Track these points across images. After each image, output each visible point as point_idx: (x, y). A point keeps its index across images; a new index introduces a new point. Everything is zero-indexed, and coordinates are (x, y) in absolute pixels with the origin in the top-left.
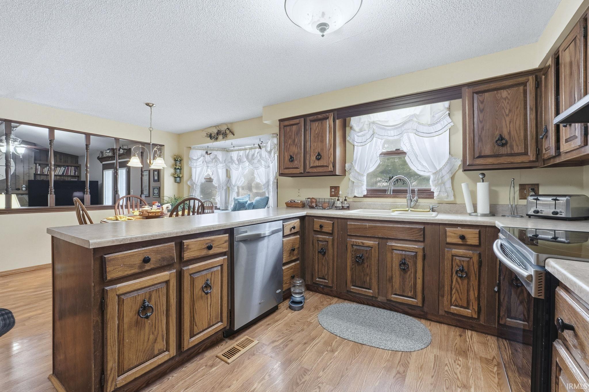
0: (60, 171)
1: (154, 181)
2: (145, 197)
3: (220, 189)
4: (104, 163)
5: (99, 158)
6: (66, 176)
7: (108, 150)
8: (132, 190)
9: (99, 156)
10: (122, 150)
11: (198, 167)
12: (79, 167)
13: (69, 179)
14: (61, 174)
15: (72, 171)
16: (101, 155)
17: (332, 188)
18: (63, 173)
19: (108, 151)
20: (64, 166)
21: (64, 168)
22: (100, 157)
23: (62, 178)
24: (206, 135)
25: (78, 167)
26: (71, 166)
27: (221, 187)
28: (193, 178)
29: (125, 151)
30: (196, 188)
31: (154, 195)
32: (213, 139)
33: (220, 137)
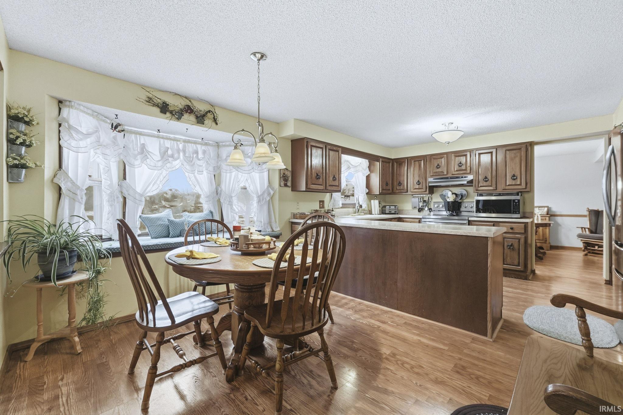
3: (114, 200)
11: (80, 150)
17: (320, 201)
24: (145, 98)
27: (115, 198)
32: (168, 114)
33: (186, 116)
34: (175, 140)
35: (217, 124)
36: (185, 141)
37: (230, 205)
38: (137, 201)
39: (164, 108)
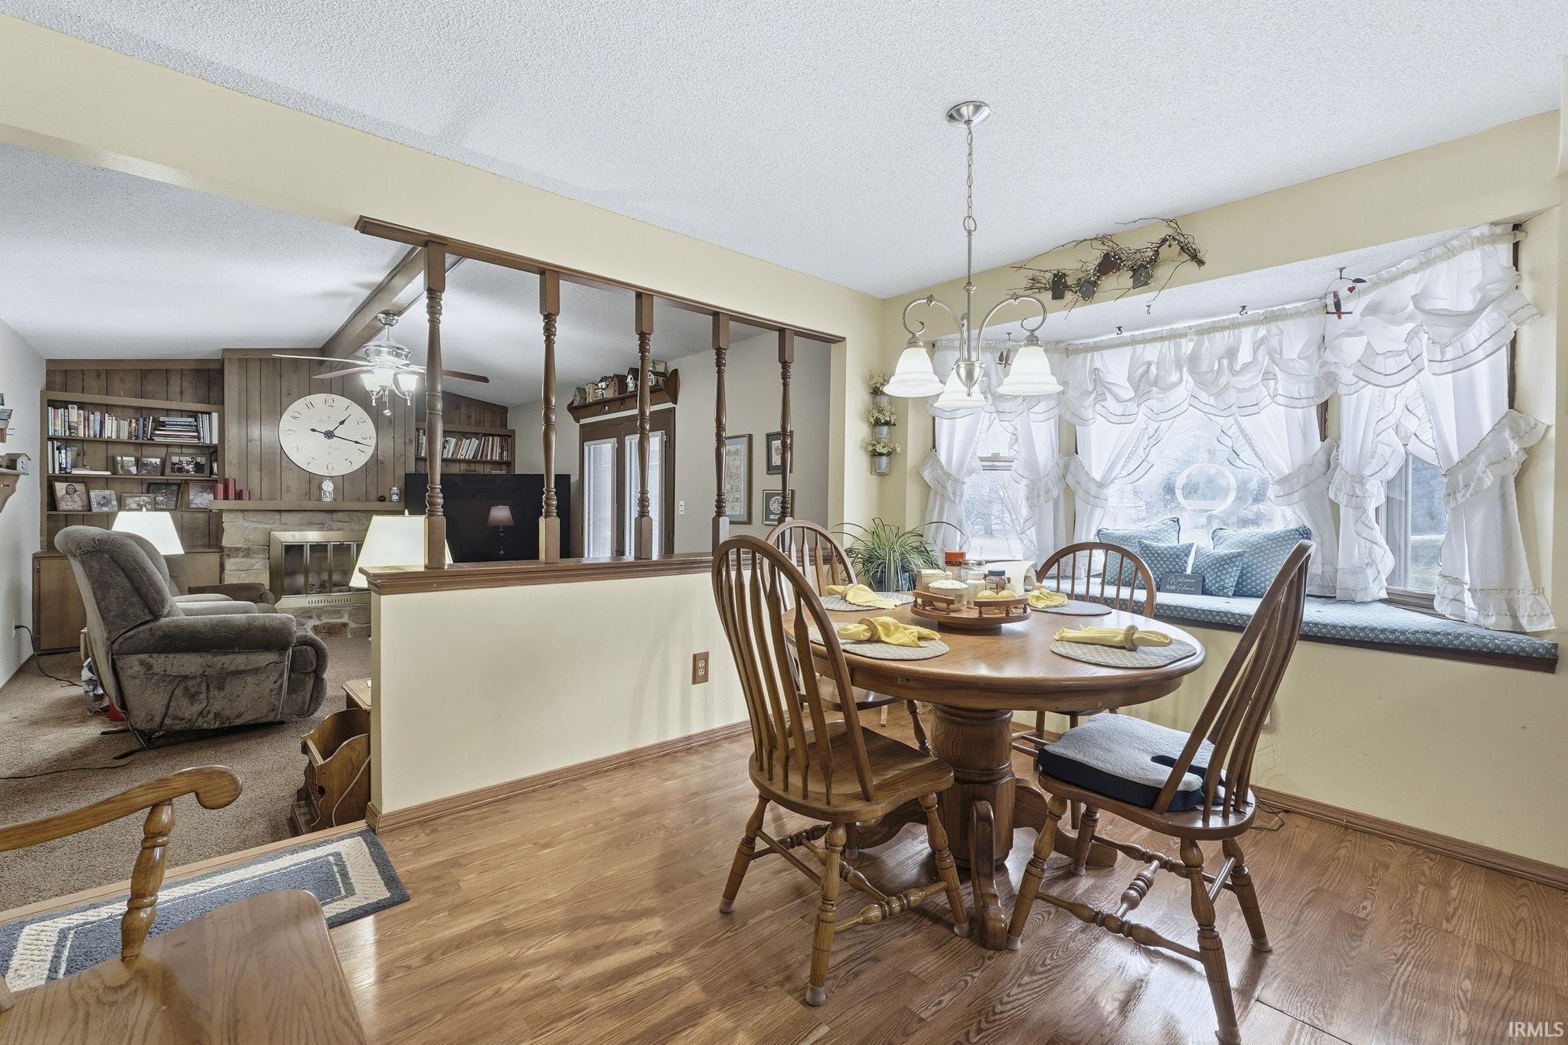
0: (468, 448)
1: (768, 469)
2: (731, 523)
3: (1039, 496)
4: (583, 421)
5: (572, 408)
6: (480, 462)
7: (601, 381)
8: (682, 503)
9: (572, 402)
10: (652, 376)
12: (509, 436)
13: (488, 470)
14: (471, 458)
15: (494, 451)
16: (578, 399)
18: (475, 456)
19: (603, 384)
20: (476, 435)
21: (477, 442)
22: (576, 404)
23: (472, 467)
24: (1027, 283)
25: (508, 438)
26: (493, 435)
27: (1042, 492)
28: (943, 457)
29: (661, 379)
30: (954, 494)
31: (767, 519)
32: (1069, 296)
33: (1109, 282)
34: (1174, 336)
35: (1201, 263)
36: (1201, 331)
37: (1355, 508)
38: (1091, 499)
39: (1059, 286)
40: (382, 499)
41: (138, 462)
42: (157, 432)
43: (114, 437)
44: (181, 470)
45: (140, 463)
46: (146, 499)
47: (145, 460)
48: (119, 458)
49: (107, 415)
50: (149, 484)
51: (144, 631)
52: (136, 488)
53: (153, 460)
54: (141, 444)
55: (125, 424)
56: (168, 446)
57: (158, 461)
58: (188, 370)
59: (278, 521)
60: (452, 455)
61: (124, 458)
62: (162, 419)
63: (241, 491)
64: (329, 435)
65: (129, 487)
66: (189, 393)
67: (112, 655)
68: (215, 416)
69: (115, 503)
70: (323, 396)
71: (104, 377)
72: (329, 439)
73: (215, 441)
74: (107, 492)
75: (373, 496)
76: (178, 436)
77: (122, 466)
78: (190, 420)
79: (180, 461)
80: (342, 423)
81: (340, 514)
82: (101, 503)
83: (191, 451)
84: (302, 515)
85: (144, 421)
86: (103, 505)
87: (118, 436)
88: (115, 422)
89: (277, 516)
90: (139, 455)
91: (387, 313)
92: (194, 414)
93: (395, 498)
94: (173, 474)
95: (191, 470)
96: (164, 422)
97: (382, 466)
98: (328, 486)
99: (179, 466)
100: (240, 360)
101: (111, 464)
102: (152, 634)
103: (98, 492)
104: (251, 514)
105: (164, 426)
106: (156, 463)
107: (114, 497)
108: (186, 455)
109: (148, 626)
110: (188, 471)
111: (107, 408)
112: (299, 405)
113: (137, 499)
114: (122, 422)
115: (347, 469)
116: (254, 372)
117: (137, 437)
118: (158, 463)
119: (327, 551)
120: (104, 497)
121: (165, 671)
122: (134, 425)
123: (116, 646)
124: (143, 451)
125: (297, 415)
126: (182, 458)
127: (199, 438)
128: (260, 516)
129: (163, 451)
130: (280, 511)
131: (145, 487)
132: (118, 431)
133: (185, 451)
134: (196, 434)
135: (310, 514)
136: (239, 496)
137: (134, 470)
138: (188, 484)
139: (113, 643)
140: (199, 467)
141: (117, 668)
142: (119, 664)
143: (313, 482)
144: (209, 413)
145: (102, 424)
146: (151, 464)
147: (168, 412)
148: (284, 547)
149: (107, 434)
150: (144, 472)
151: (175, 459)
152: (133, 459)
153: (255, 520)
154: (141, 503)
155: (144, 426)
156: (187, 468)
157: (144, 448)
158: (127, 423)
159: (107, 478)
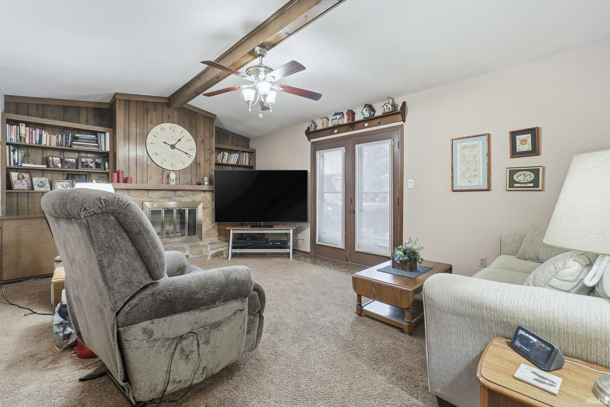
0: (234, 159)
1: (513, 154)
4: (312, 140)
5: (307, 133)
6: (240, 166)
12: (253, 153)
13: (243, 171)
14: (235, 164)
15: (246, 160)
18: (237, 163)
19: (338, 117)
20: (238, 152)
23: (236, 169)
31: (511, 187)
40: (199, 184)
41: (62, 161)
42: (74, 143)
43: (48, 144)
44: (87, 166)
45: (63, 161)
46: (67, 183)
47: (66, 160)
48: (51, 158)
49: (43, 131)
50: (68, 175)
51: (147, 298)
52: (61, 177)
53: (71, 160)
54: (64, 150)
55: (54, 137)
56: (79, 151)
57: (74, 160)
58: (91, 108)
59: (147, 196)
60: (227, 162)
61: (54, 158)
62: (77, 135)
63: (127, 178)
64: (173, 147)
65: (56, 175)
66: (91, 120)
67: (118, 327)
68: (108, 134)
69: (48, 185)
70: (170, 125)
71: (40, 108)
72: (172, 149)
73: (108, 149)
74: (43, 179)
75: (194, 182)
76: (87, 146)
77: (53, 163)
78: (93, 136)
79: (86, 161)
80: (179, 140)
81: (180, 192)
82: (40, 185)
83: (93, 155)
84: (160, 192)
85: (66, 136)
86: (41, 186)
87: (50, 144)
88: (48, 136)
89: (146, 193)
90: (62, 157)
91: (262, 46)
92: (95, 133)
93: (206, 183)
94: (83, 168)
95: (93, 166)
96: (77, 137)
97: (199, 165)
98: (173, 176)
99: (86, 164)
100: (125, 100)
101: (46, 161)
102: (155, 300)
103: (37, 178)
104: (132, 191)
105: (78, 139)
106: (73, 162)
107: (47, 181)
108: (89, 158)
109: (149, 291)
110: (91, 167)
111: (43, 127)
112: (157, 129)
113: (62, 183)
114: (53, 136)
115: (182, 167)
116: (133, 109)
117: (62, 146)
118: (74, 161)
119: (173, 213)
120: (42, 182)
121: (163, 335)
122: (60, 138)
123: (121, 317)
124: (65, 155)
125: (156, 134)
126: (88, 160)
127: (98, 147)
128: (137, 193)
129: (76, 155)
130: (148, 190)
131: (65, 176)
132: (50, 141)
133: (89, 155)
134: (97, 145)
135: (164, 192)
136: (126, 181)
137: (60, 165)
138: (91, 175)
139: (117, 314)
140: (98, 165)
141: (123, 340)
142: (124, 337)
143: (164, 173)
144: (104, 133)
145: (41, 136)
146: (70, 162)
147: (79, 131)
148: (150, 211)
149: (44, 142)
150: (66, 167)
151: (84, 160)
152: (59, 159)
153: (134, 195)
154: (64, 185)
155: (66, 139)
156: (90, 165)
157: (65, 153)
158: (55, 137)
159: (43, 170)
